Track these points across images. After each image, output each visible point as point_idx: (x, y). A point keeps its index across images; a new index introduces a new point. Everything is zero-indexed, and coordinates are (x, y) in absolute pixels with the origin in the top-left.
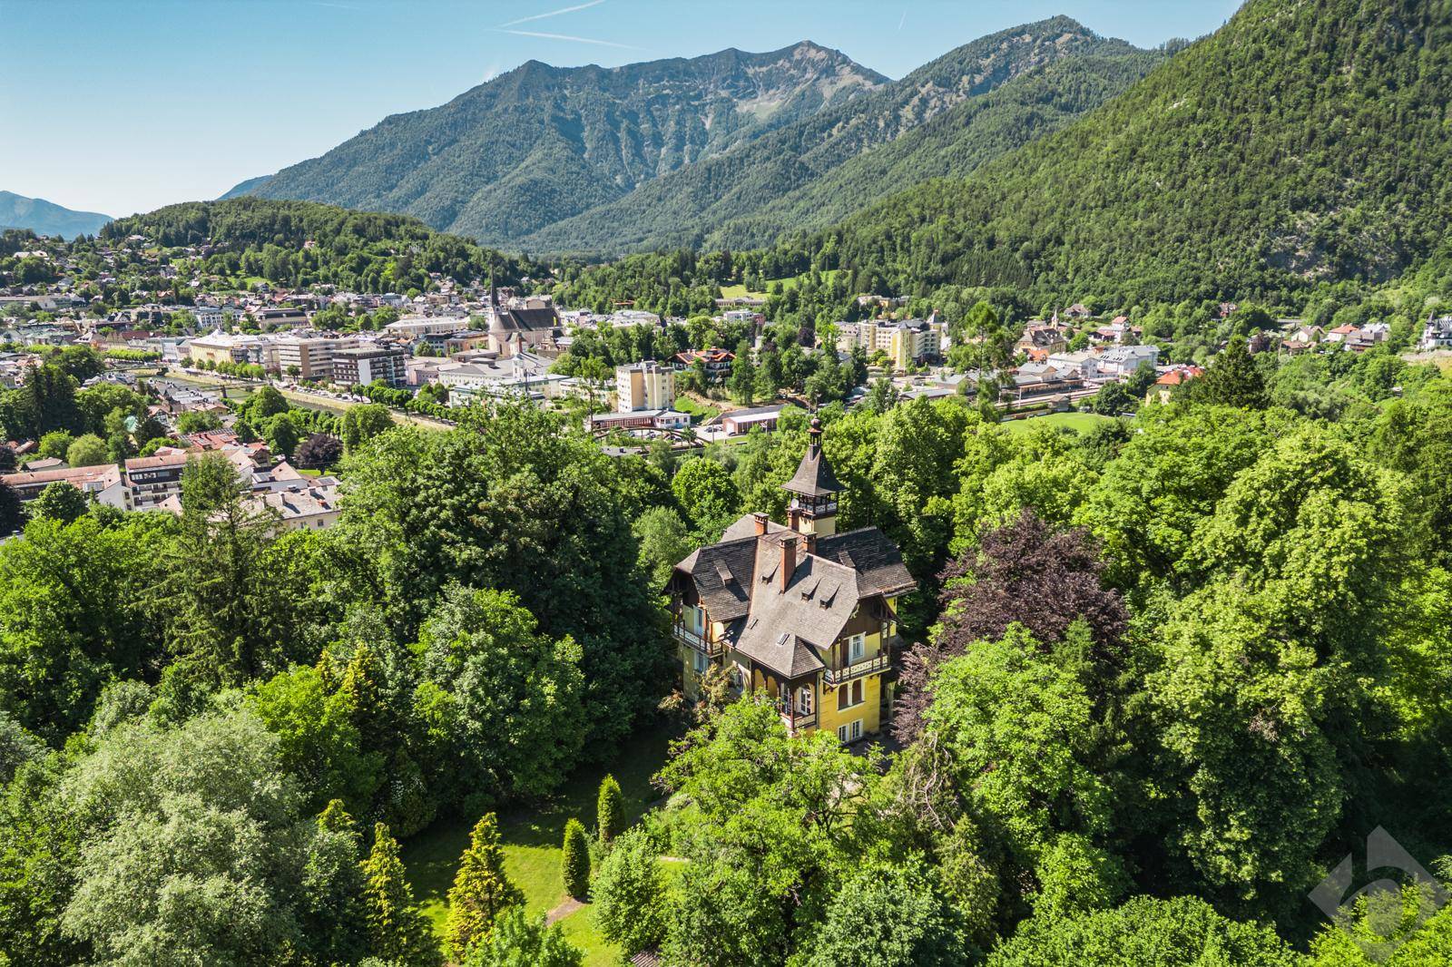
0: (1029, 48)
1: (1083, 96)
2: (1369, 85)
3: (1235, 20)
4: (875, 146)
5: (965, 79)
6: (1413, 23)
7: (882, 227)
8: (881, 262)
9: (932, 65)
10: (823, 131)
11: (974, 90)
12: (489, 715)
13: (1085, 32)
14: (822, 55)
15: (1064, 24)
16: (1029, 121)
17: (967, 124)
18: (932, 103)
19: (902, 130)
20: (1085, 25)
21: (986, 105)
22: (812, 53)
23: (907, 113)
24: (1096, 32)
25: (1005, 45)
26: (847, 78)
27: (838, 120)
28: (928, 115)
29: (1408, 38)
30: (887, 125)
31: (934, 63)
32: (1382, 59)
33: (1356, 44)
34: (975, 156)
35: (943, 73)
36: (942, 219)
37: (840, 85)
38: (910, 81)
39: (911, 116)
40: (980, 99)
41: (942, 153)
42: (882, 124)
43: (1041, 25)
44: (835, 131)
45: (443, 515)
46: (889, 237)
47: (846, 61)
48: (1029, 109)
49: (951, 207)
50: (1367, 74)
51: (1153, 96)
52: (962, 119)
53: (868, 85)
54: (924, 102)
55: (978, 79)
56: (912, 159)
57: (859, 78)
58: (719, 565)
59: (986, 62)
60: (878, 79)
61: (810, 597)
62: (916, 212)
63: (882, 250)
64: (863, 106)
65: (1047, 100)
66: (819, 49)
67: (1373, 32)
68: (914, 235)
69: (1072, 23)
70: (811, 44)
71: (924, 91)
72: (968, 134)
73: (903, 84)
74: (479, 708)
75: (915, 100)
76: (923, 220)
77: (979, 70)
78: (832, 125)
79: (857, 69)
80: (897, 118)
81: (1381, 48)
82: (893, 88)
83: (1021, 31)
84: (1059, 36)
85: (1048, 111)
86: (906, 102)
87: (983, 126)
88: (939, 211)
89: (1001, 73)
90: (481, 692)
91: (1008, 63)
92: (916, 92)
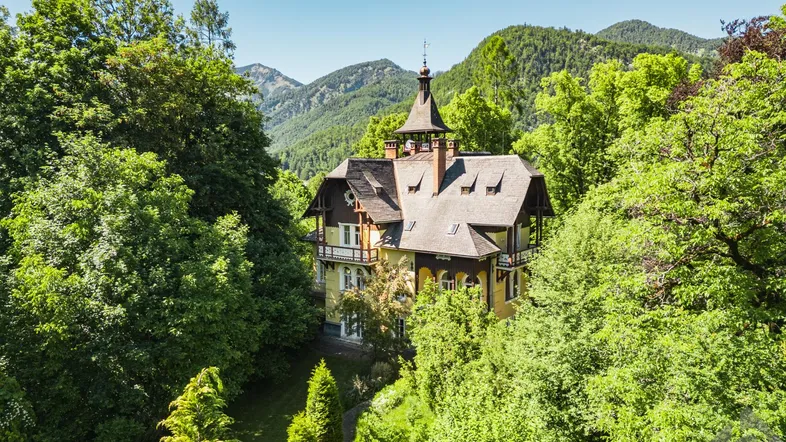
0: (371, 73)
1: (400, 94)
2: (532, 86)
3: (470, 56)
4: (299, 115)
5: (342, 85)
6: (545, 62)
7: (311, 148)
8: (312, 165)
9: (325, 78)
10: (270, 106)
11: (347, 91)
12: (136, 297)
13: (397, 67)
14: (267, 71)
15: (386, 63)
16: (376, 105)
17: (347, 105)
18: (327, 96)
19: (313, 108)
20: (397, 64)
21: (355, 97)
22: (261, 69)
23: (314, 100)
24: (402, 67)
25: (360, 71)
26: (281, 83)
27: (278, 102)
28: (325, 101)
29: (544, 67)
30: (305, 106)
31: (326, 77)
32: (536, 76)
33: (524, 69)
34: (352, 120)
35: (332, 81)
36: (343, 144)
37: (277, 86)
38: (314, 85)
39: (316, 101)
40: (352, 93)
41: (335, 118)
42: (302, 105)
43: (376, 62)
44: (277, 107)
45: (54, 70)
46: (315, 154)
47: (279, 74)
48: (376, 99)
49: (347, 139)
50: (530, 82)
51: (438, 89)
52: (344, 103)
53: (292, 86)
54: (323, 95)
55: (349, 86)
56: (320, 121)
57: (288, 83)
58: (367, 176)
59: (351, 78)
60: (298, 84)
61: (472, 189)
62: (328, 142)
63: (312, 160)
64: (291, 95)
65: (384, 96)
66: (265, 68)
67: (530, 64)
68: (328, 153)
69: (391, 63)
70: (260, 65)
71: (322, 90)
72: (348, 109)
73: (311, 86)
74: (120, 289)
75: (318, 94)
76: (332, 145)
77: (349, 82)
78: (275, 104)
79: (286, 79)
80: (310, 102)
81: (535, 71)
82: (305, 89)
83: (367, 65)
84: (385, 68)
85: (385, 101)
86: (313, 95)
87: (354, 106)
88: (340, 140)
89: (359, 83)
90: (122, 265)
91: (362, 79)
92: (317, 91)
